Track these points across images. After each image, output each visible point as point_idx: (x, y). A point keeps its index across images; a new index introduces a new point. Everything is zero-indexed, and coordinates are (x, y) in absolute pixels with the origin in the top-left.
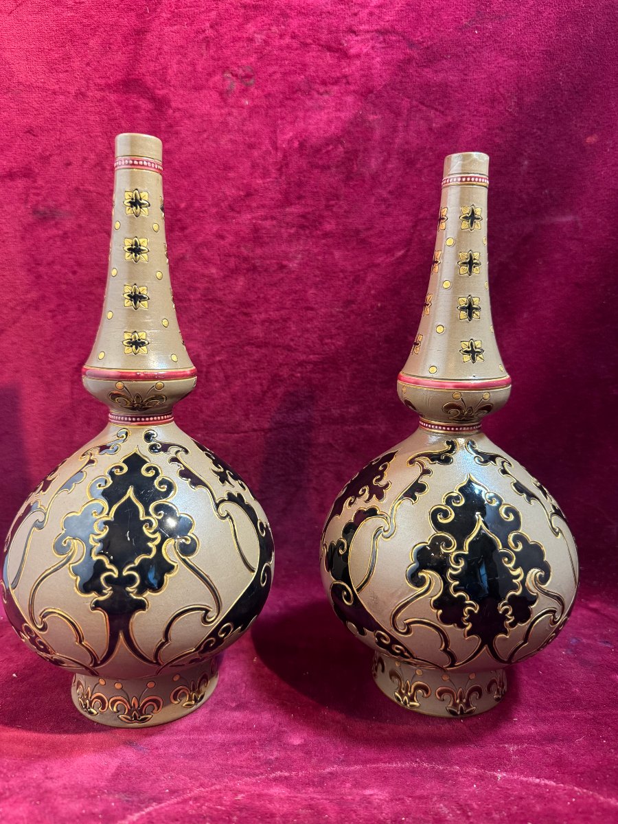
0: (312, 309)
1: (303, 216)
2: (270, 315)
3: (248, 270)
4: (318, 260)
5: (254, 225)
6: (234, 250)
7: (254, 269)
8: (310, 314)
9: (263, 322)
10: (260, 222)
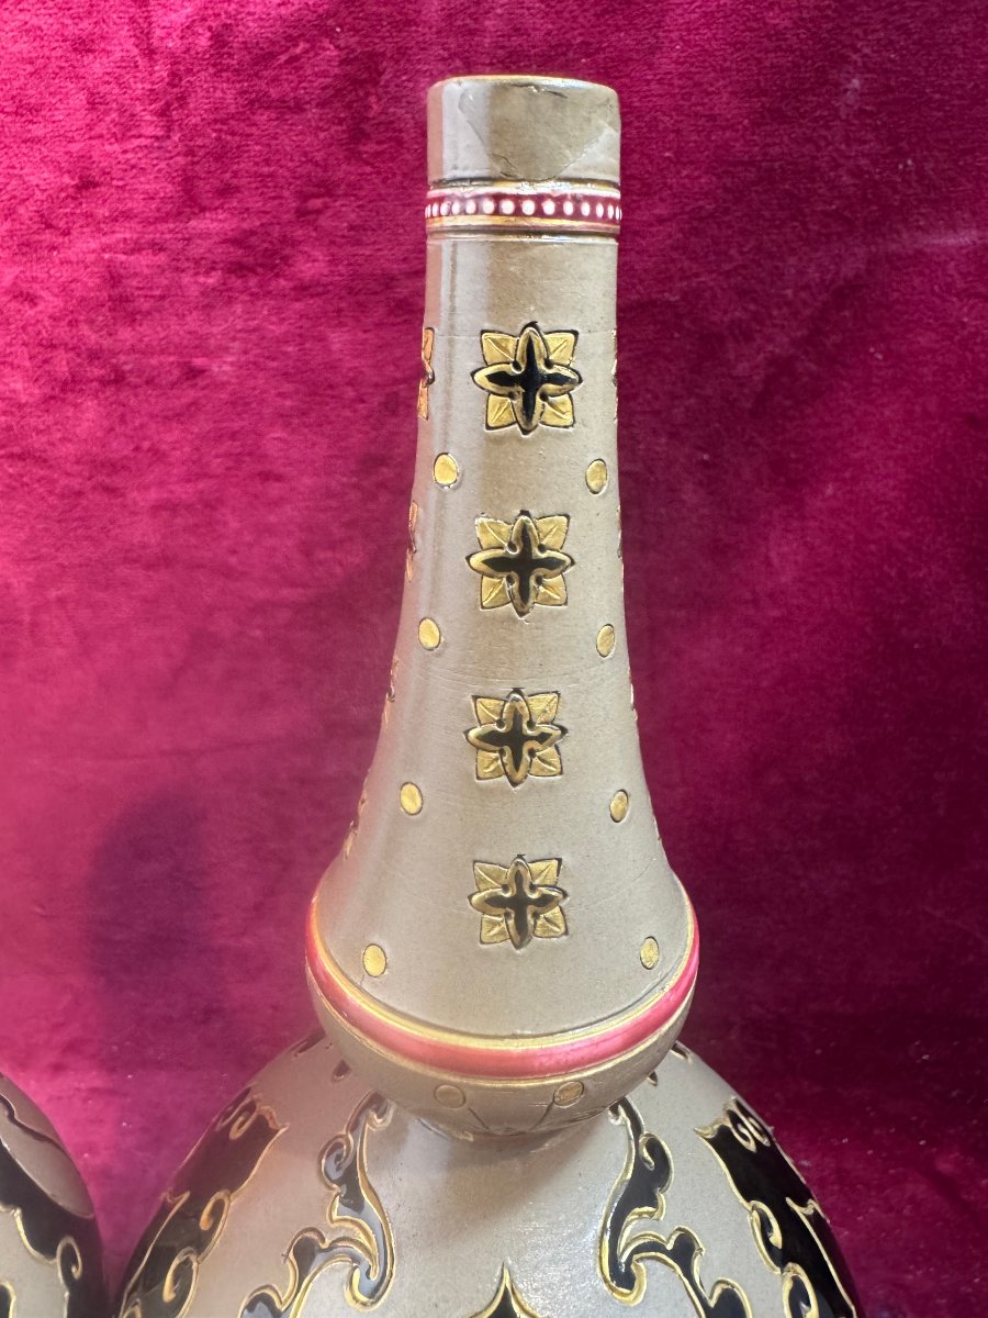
0: (279, 478)
1: (239, 241)
2: (172, 492)
3: (104, 382)
4: (285, 353)
5: (109, 265)
6: (62, 332)
7: (119, 379)
8: (275, 490)
9: (156, 509)
10: (122, 257)
